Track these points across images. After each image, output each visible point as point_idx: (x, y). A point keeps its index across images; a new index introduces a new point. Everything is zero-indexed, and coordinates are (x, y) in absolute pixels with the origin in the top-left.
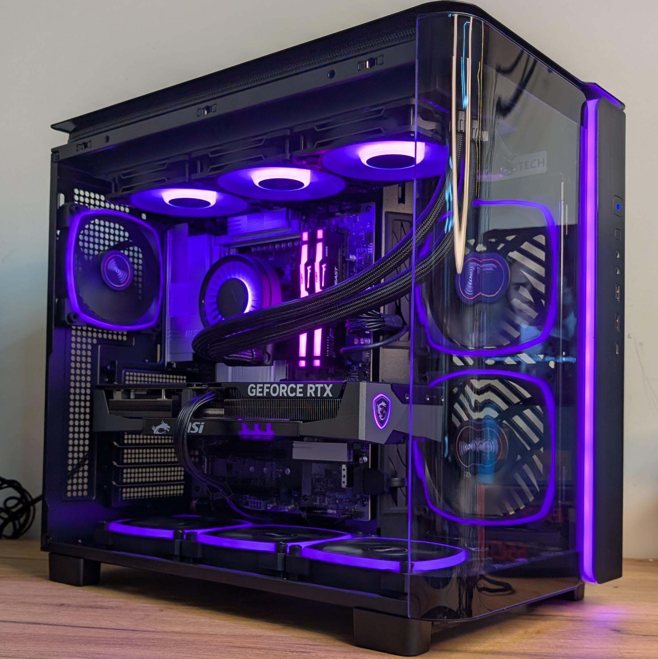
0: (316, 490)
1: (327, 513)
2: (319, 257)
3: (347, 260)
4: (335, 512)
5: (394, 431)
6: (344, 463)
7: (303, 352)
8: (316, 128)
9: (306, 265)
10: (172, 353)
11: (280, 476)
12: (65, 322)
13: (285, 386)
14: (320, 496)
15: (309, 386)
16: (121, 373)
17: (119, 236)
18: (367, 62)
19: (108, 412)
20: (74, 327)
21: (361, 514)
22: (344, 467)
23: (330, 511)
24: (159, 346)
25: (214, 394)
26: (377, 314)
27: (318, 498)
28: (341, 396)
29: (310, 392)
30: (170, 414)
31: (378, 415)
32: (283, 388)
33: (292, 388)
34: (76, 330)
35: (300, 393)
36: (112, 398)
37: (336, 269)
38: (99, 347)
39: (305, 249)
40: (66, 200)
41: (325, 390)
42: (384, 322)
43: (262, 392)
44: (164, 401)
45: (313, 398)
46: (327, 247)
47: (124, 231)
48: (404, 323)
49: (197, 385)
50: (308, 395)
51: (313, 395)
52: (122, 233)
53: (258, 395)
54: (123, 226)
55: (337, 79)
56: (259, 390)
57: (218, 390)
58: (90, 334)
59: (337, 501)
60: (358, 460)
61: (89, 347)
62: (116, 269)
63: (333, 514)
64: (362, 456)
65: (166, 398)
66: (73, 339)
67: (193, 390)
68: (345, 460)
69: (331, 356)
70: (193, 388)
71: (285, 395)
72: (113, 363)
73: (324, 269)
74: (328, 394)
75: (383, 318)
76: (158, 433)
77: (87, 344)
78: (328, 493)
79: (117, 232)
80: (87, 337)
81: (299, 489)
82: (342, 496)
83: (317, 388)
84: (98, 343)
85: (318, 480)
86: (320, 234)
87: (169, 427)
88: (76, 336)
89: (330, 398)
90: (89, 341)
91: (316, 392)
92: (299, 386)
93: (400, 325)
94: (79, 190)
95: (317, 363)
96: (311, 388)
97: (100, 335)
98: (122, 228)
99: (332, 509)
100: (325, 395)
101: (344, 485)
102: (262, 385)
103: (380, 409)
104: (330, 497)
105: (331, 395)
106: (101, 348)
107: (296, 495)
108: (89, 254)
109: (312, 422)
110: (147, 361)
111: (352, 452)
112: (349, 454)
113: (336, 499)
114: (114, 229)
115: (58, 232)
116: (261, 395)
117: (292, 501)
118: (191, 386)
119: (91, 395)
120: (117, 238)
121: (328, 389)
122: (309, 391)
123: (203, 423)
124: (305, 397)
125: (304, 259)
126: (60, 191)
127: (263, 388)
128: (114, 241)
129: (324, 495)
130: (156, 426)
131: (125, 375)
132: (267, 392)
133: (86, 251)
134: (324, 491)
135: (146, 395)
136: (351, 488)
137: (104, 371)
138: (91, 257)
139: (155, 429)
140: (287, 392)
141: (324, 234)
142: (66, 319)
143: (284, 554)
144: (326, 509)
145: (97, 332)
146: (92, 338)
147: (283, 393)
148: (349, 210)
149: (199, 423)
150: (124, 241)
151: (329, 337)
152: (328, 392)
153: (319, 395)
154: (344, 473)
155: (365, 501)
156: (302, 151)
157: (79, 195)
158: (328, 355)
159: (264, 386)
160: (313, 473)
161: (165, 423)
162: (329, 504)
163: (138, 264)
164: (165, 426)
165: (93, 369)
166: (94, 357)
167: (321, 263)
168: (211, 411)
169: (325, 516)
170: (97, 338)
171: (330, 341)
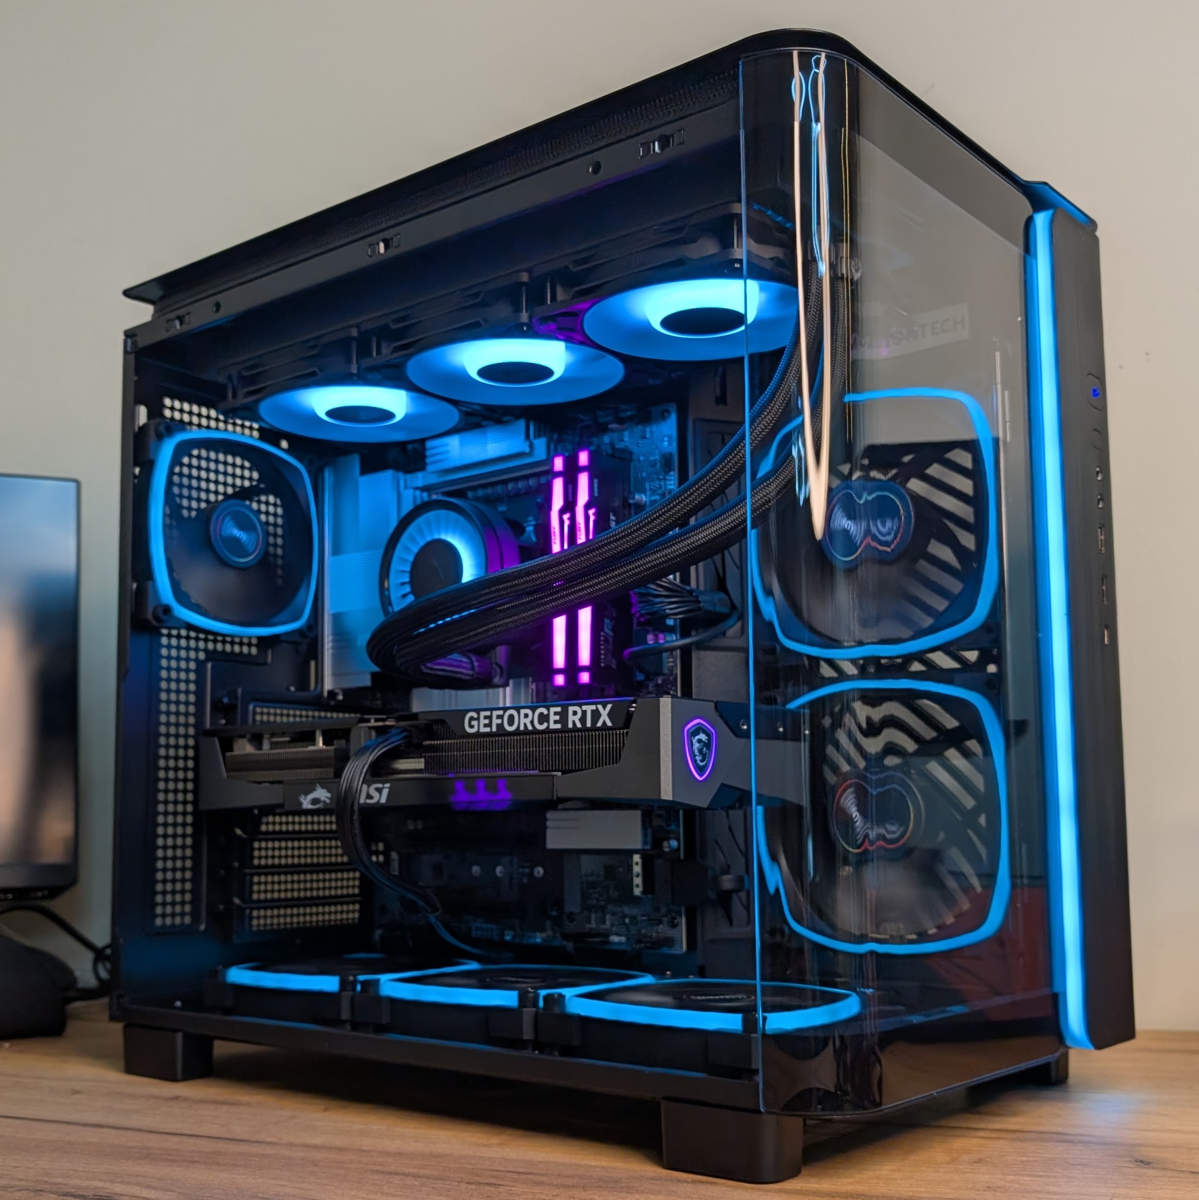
0: (590, 902)
1: (609, 943)
2: (583, 497)
3: (631, 501)
4: (623, 939)
5: (722, 785)
6: (636, 851)
7: (559, 659)
8: (571, 267)
9: (562, 512)
10: (336, 674)
11: (525, 880)
12: (147, 620)
13: (529, 712)
14: (596, 912)
15: (571, 709)
16: (247, 710)
17: (242, 477)
18: (656, 143)
19: (225, 774)
20: (165, 631)
21: (669, 942)
22: (637, 858)
23: (615, 939)
24: (313, 664)
25: (404, 734)
26: (685, 589)
27: (593, 916)
28: (627, 725)
29: (573, 719)
30: (331, 771)
31: (693, 756)
32: (526, 716)
33: (541, 714)
34: (169, 636)
35: (556, 722)
36: (231, 750)
37: (612, 517)
38: (209, 665)
39: (558, 485)
40: (150, 416)
41: (600, 715)
42: (699, 602)
43: (489, 725)
44: (320, 751)
45: (579, 730)
46: (596, 481)
47: (250, 469)
48: (733, 607)
49: (376, 720)
50: (570, 726)
51: (579, 725)
52: (247, 473)
53: (484, 730)
54: (249, 460)
55: (605, 175)
56: (484, 721)
57: (413, 726)
58: (192, 643)
59: (627, 920)
60: (661, 847)
61: (192, 665)
62: (237, 533)
63: (620, 943)
64: (668, 839)
65: (324, 744)
66: (164, 652)
67: (370, 728)
68: (638, 845)
69: (608, 667)
70: (369, 724)
71: (530, 728)
72: (232, 694)
73: (592, 518)
74: (604, 723)
75: (697, 597)
76: (310, 807)
77: (188, 660)
78: (610, 907)
79: (238, 471)
80: (188, 649)
81: (559, 903)
82: (634, 911)
83: (584, 713)
84: (208, 659)
85: (593, 885)
86: (583, 458)
87: (329, 795)
88: (169, 647)
89: (609, 729)
90: (192, 654)
91: (583, 719)
92: (553, 710)
93: (726, 610)
94: (172, 398)
95: (585, 677)
96: (575, 713)
97: (211, 646)
98: (247, 464)
99: (618, 934)
100: (599, 724)
101: (637, 892)
102: (488, 713)
103: (696, 746)
104: (613, 914)
105: (609, 724)
106: (213, 667)
107: (554, 913)
108: (190, 509)
109: (579, 773)
110: (292, 689)
111: (649, 832)
112: (645, 835)
113: (625, 916)
114: (234, 465)
115: (137, 470)
116: (488, 730)
117: (548, 923)
118: (368, 721)
119: (196, 748)
120: (238, 482)
121: (604, 713)
122: (571, 718)
123: (388, 785)
124: (565, 730)
125: (558, 502)
126: (138, 401)
127: (490, 718)
128: (234, 486)
129: (603, 909)
130: (306, 794)
131: (255, 713)
132: (498, 725)
133: (185, 503)
134: (602, 903)
135: (290, 742)
136: (650, 896)
137: (217, 707)
138: (194, 514)
139: (305, 799)
140: (532, 722)
141: (591, 458)
142: (149, 616)
143: (535, 1009)
144: (607, 935)
145: (206, 640)
146: (197, 650)
147: (525, 725)
148: (630, 418)
149: (380, 786)
150: (251, 486)
151: (605, 632)
152: (605, 718)
153: (589, 725)
154: (637, 869)
155: (676, 919)
156: (549, 307)
157: (172, 409)
158: (602, 665)
159: (492, 713)
160: (583, 872)
161: (323, 788)
162: (612, 925)
163: (275, 525)
164: (322, 794)
165: (199, 704)
166: (200, 682)
167: (587, 507)
168: (403, 764)
169: (607, 947)
170: (206, 650)
171: (606, 640)
